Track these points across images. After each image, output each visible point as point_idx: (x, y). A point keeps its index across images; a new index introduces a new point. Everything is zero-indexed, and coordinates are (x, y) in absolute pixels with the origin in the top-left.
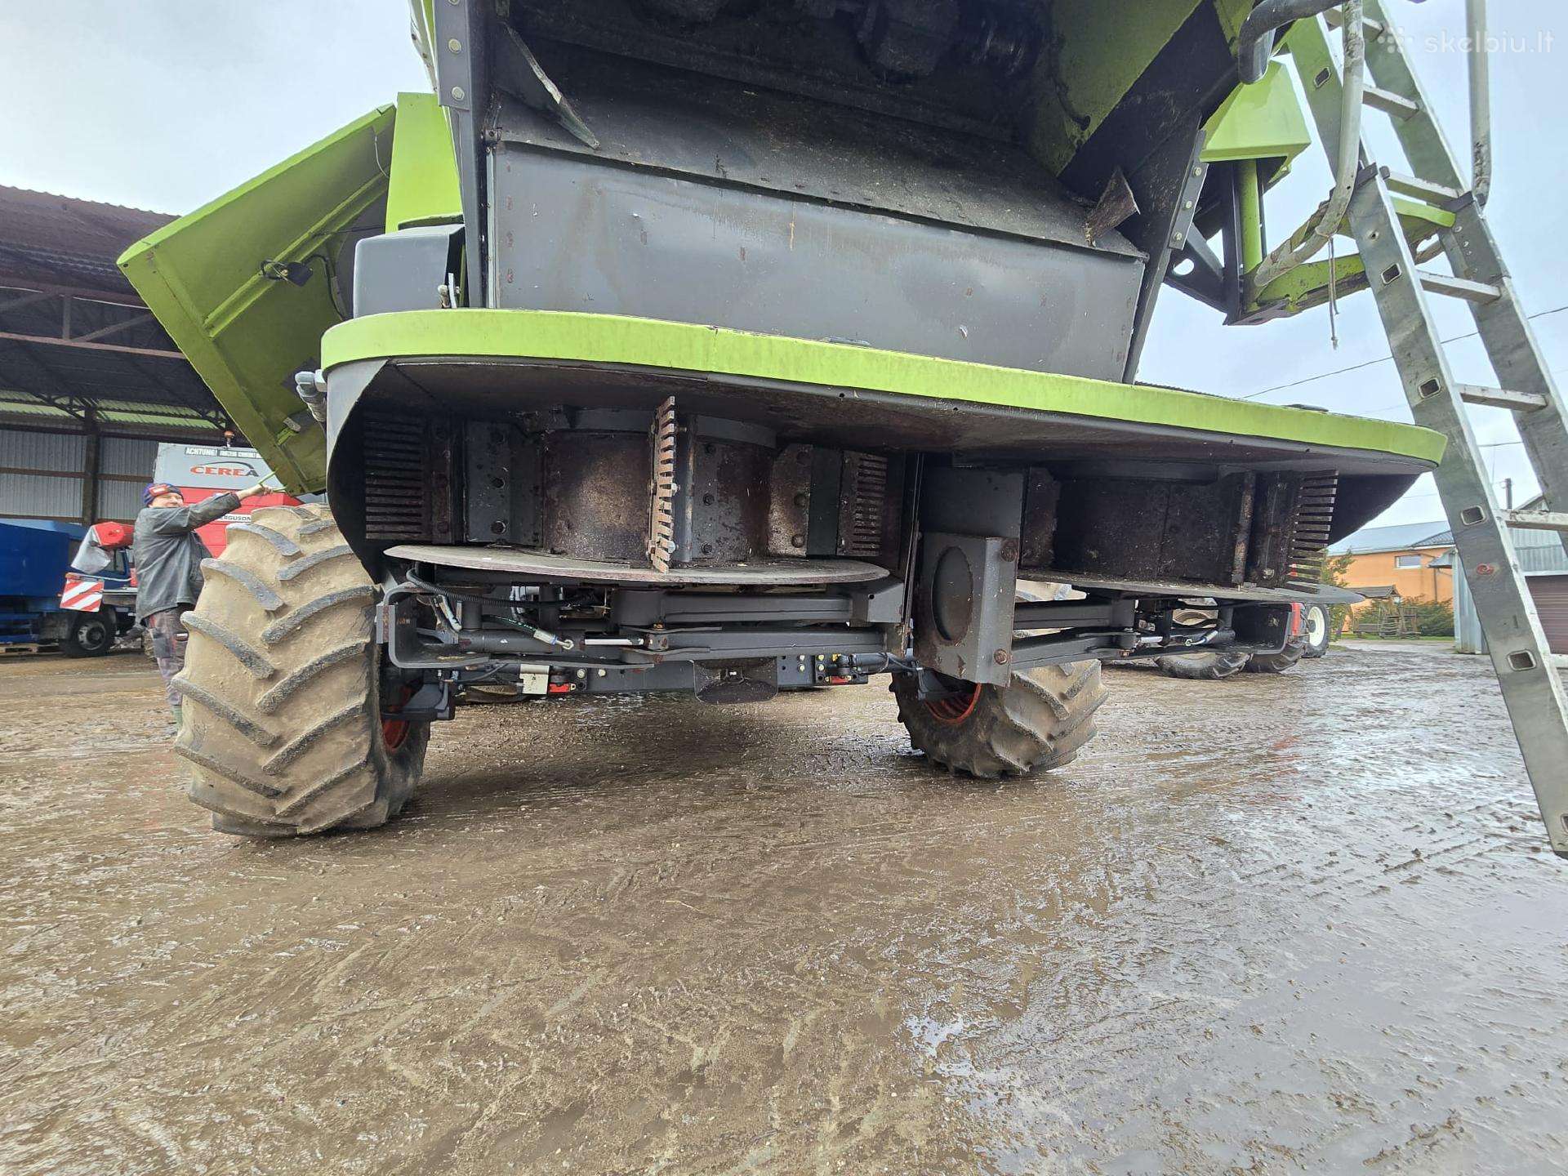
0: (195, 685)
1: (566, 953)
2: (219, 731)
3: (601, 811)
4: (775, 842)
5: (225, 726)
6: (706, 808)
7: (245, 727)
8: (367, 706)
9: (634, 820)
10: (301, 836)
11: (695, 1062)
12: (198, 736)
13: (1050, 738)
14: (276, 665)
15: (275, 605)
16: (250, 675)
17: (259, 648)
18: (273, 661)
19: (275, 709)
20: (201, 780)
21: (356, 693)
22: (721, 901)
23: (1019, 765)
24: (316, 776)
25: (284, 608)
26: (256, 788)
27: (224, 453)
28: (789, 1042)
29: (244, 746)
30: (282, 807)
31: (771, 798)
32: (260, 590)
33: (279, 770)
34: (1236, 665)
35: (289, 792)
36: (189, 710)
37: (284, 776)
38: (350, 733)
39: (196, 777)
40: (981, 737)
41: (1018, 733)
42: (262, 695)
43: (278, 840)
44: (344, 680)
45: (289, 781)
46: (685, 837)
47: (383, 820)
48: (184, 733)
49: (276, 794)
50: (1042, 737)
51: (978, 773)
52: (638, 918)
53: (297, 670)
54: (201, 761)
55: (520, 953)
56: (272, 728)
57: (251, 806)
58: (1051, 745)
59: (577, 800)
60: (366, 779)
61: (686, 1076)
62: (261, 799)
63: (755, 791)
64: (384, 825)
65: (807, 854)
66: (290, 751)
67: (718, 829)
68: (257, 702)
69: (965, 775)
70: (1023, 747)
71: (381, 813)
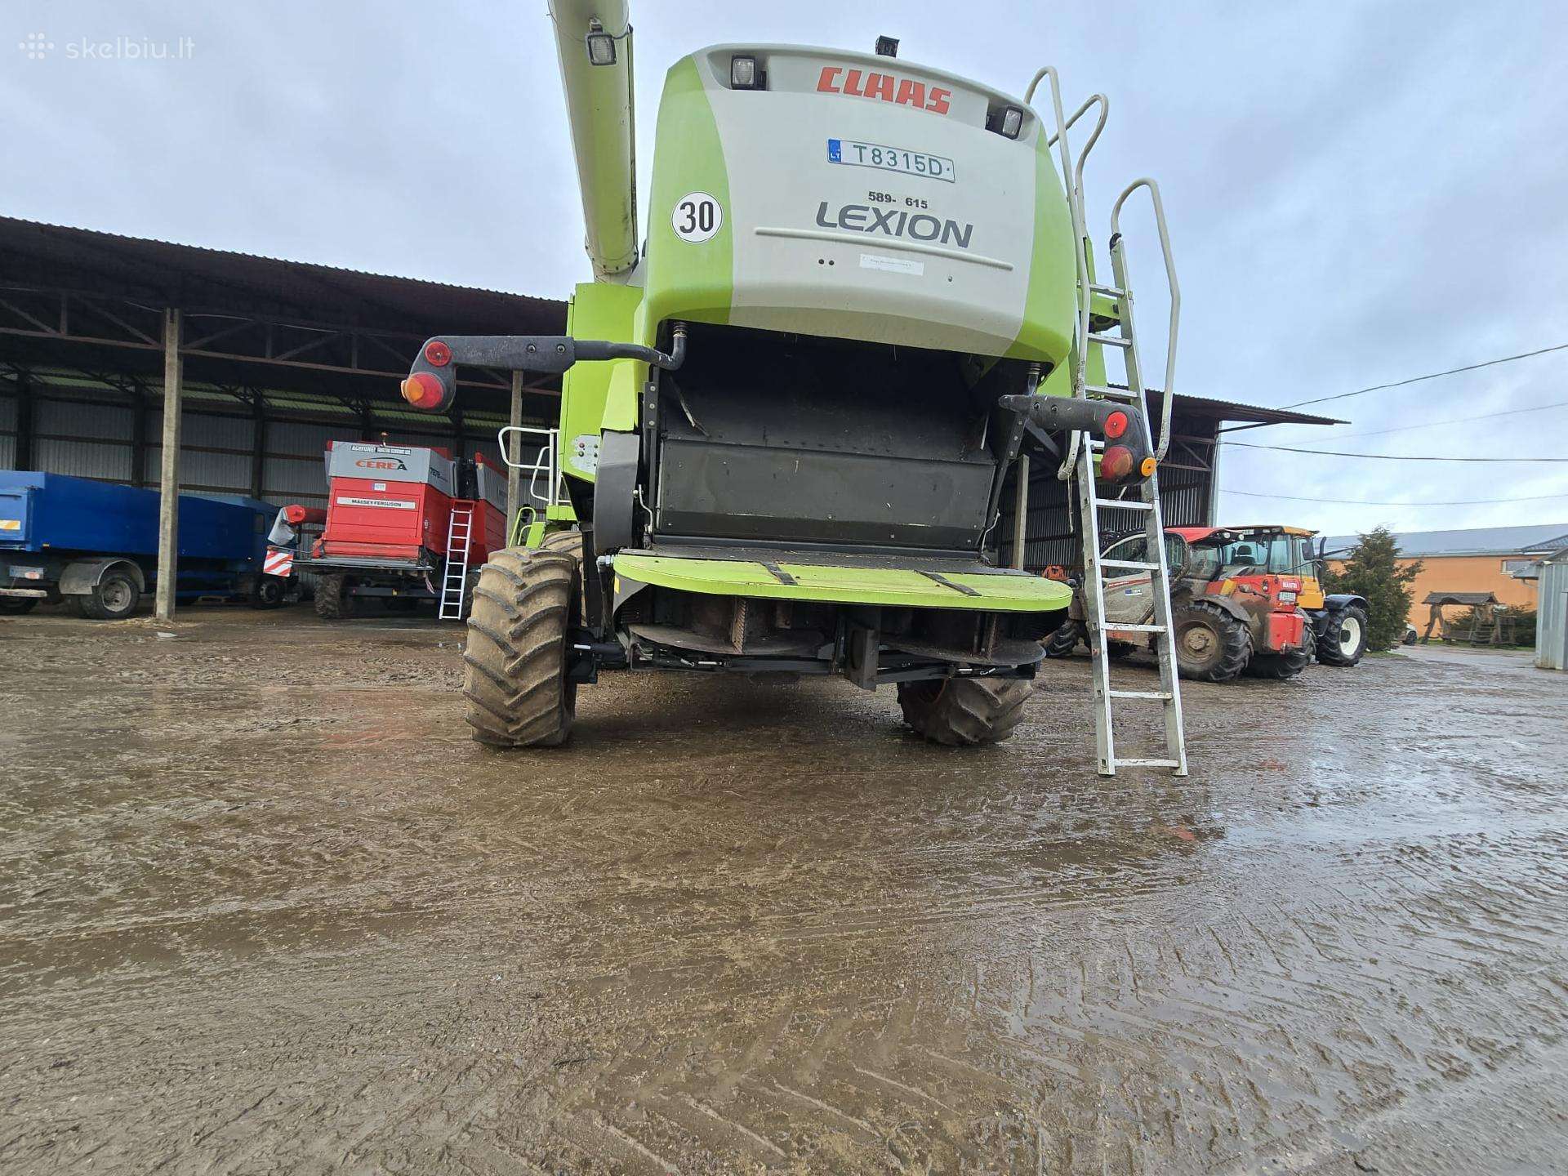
0: (477, 658)
1: (676, 807)
2: (485, 684)
3: (687, 747)
4: (792, 770)
5: (490, 681)
6: (753, 750)
7: (500, 683)
8: (560, 674)
9: (708, 753)
10: (516, 747)
11: (736, 846)
12: (474, 687)
13: (988, 719)
14: (516, 649)
15: (515, 616)
16: (504, 655)
17: (507, 638)
18: (515, 647)
19: (516, 674)
20: (472, 711)
21: (554, 667)
22: (755, 794)
23: (969, 737)
24: (532, 713)
25: (520, 618)
26: (501, 717)
27: (380, 450)
28: (779, 843)
29: (497, 693)
30: (512, 729)
31: (796, 747)
32: (507, 607)
33: (514, 707)
34: (1230, 670)
35: (517, 721)
36: (470, 672)
37: (516, 711)
38: (550, 690)
39: (469, 709)
40: (943, 717)
41: (966, 716)
42: (509, 667)
43: (505, 748)
44: (549, 659)
45: (519, 714)
46: (738, 764)
47: (560, 741)
48: (467, 685)
49: (510, 721)
50: (983, 719)
51: (941, 740)
52: (711, 797)
53: (527, 653)
54: (476, 700)
55: (652, 805)
56: (513, 684)
57: (496, 726)
58: (991, 726)
59: (671, 740)
60: (556, 716)
61: (733, 849)
62: (502, 723)
63: (786, 742)
64: (559, 744)
65: (809, 777)
66: (522, 697)
67: (758, 762)
68: (506, 670)
69: (932, 742)
70: (970, 725)
71: (559, 738)
